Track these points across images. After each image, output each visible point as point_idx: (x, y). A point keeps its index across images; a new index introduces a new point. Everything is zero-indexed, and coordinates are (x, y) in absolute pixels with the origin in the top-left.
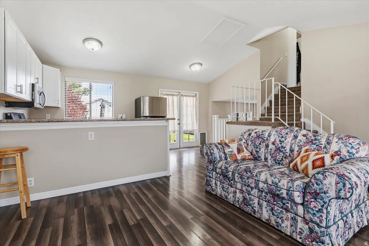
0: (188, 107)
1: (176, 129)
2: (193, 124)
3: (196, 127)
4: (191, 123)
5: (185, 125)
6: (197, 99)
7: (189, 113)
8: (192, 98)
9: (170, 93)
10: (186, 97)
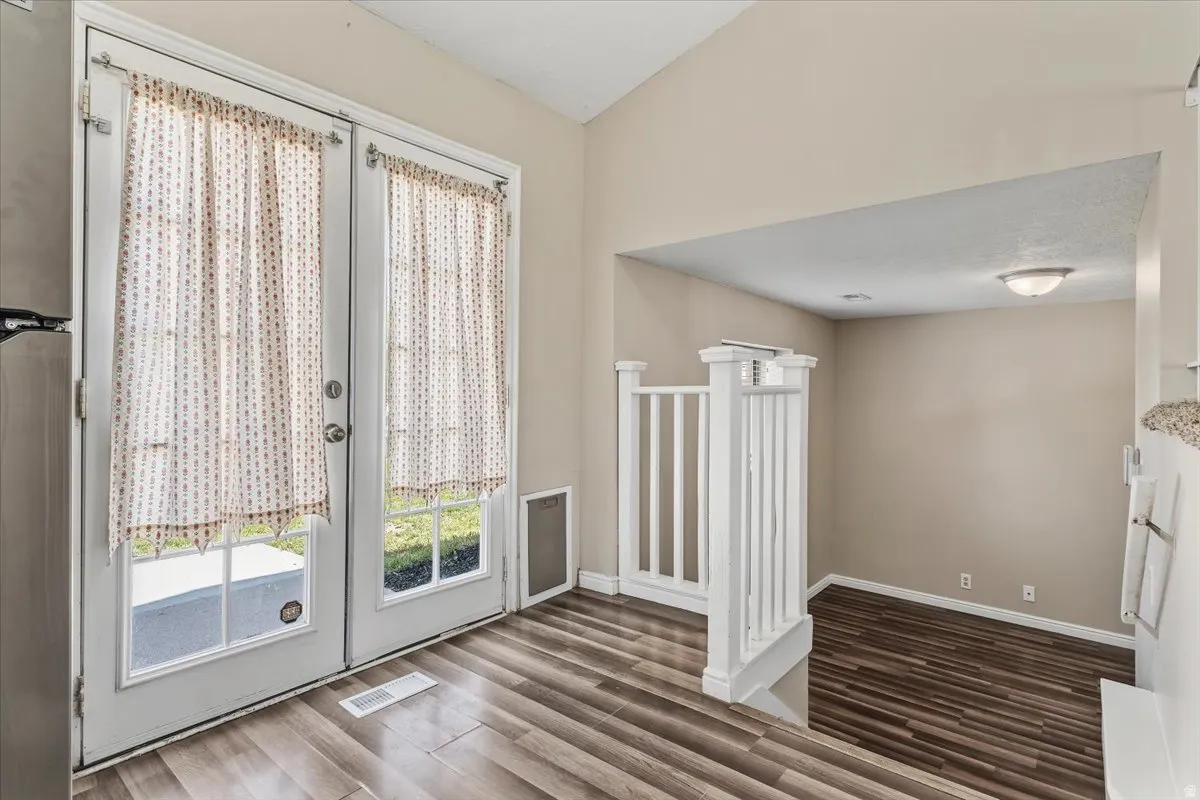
0: (431, 275)
1: (306, 491)
2: (473, 435)
3: (499, 457)
4: (454, 420)
5: (401, 443)
6: (505, 224)
7: (443, 332)
8: (466, 205)
9: (235, 95)
10: (417, 186)
